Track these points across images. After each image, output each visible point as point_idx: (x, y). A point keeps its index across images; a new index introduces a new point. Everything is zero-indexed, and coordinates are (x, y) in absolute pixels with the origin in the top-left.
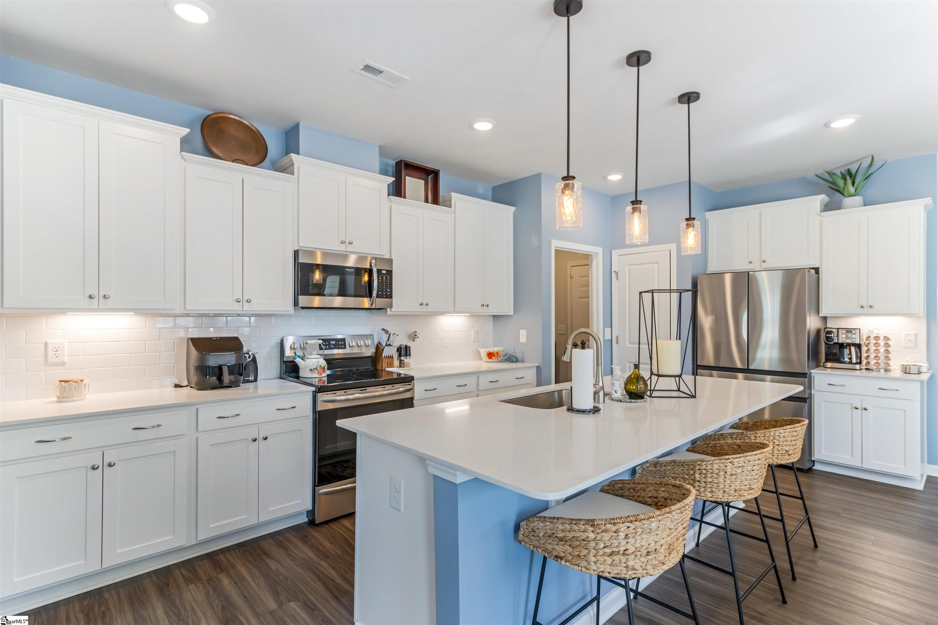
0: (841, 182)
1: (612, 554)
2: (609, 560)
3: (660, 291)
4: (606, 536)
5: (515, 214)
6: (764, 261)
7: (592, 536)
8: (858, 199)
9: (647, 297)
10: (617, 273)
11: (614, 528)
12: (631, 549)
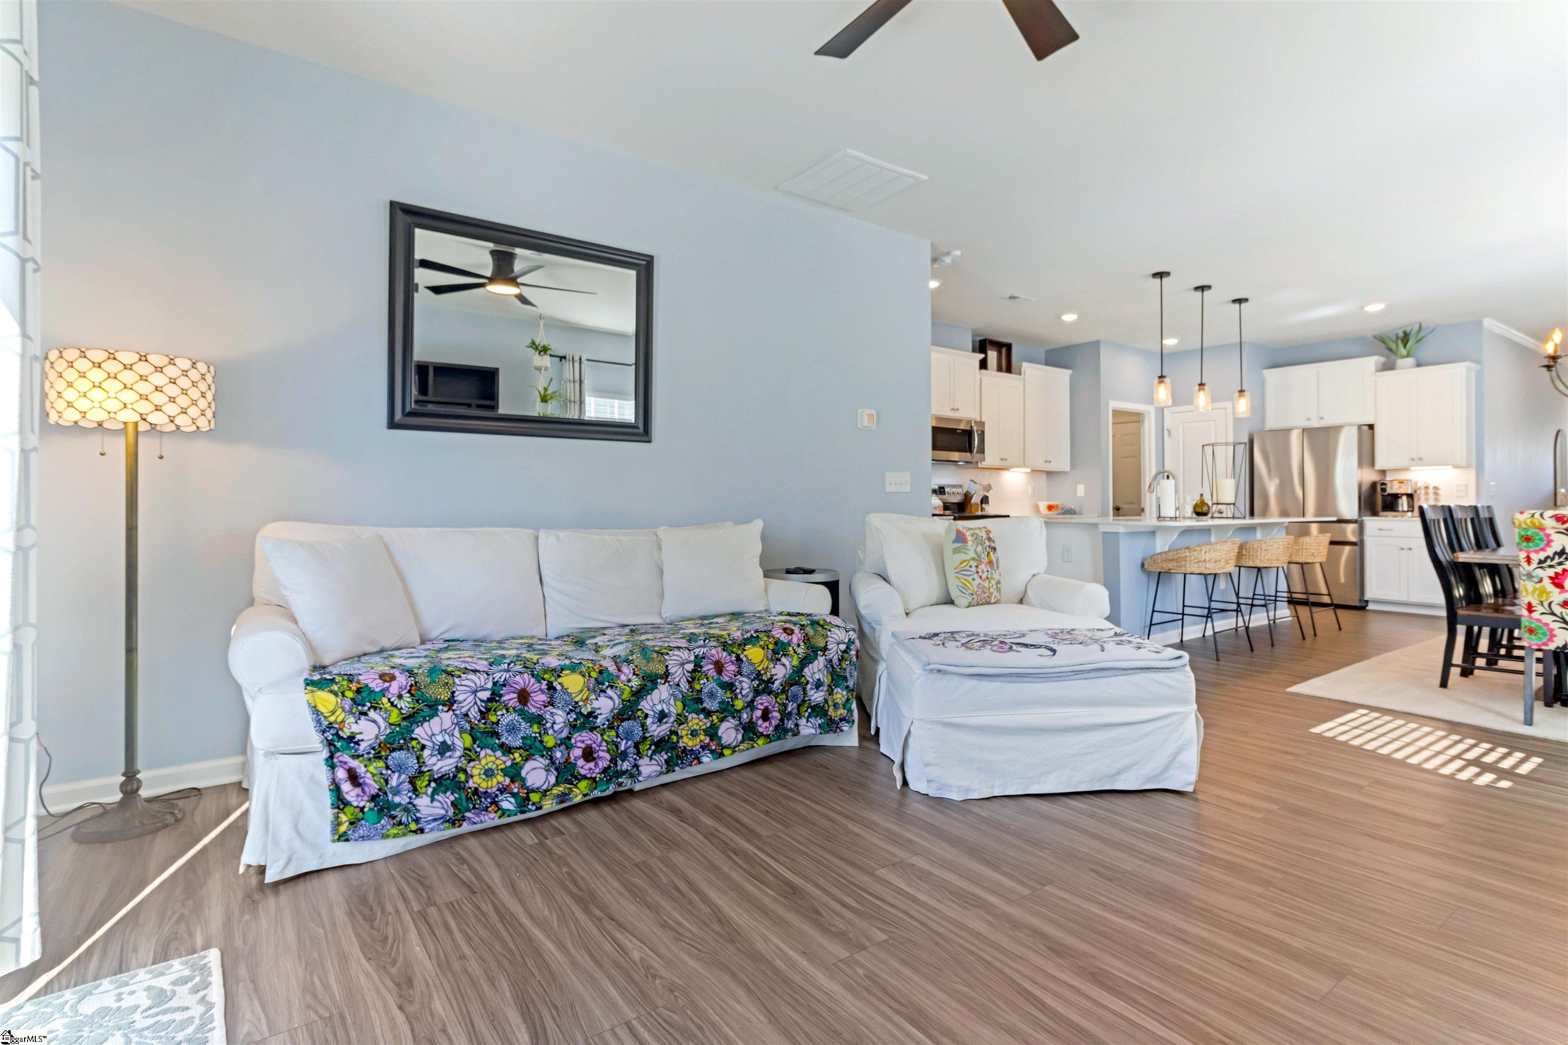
0: (1393, 346)
1: (1198, 562)
2: (1196, 565)
3: (1221, 444)
4: (1196, 553)
5: (1071, 376)
6: (1322, 418)
7: (1188, 554)
8: (1410, 361)
9: (1208, 450)
10: (1169, 431)
11: (1199, 549)
12: (1208, 559)
